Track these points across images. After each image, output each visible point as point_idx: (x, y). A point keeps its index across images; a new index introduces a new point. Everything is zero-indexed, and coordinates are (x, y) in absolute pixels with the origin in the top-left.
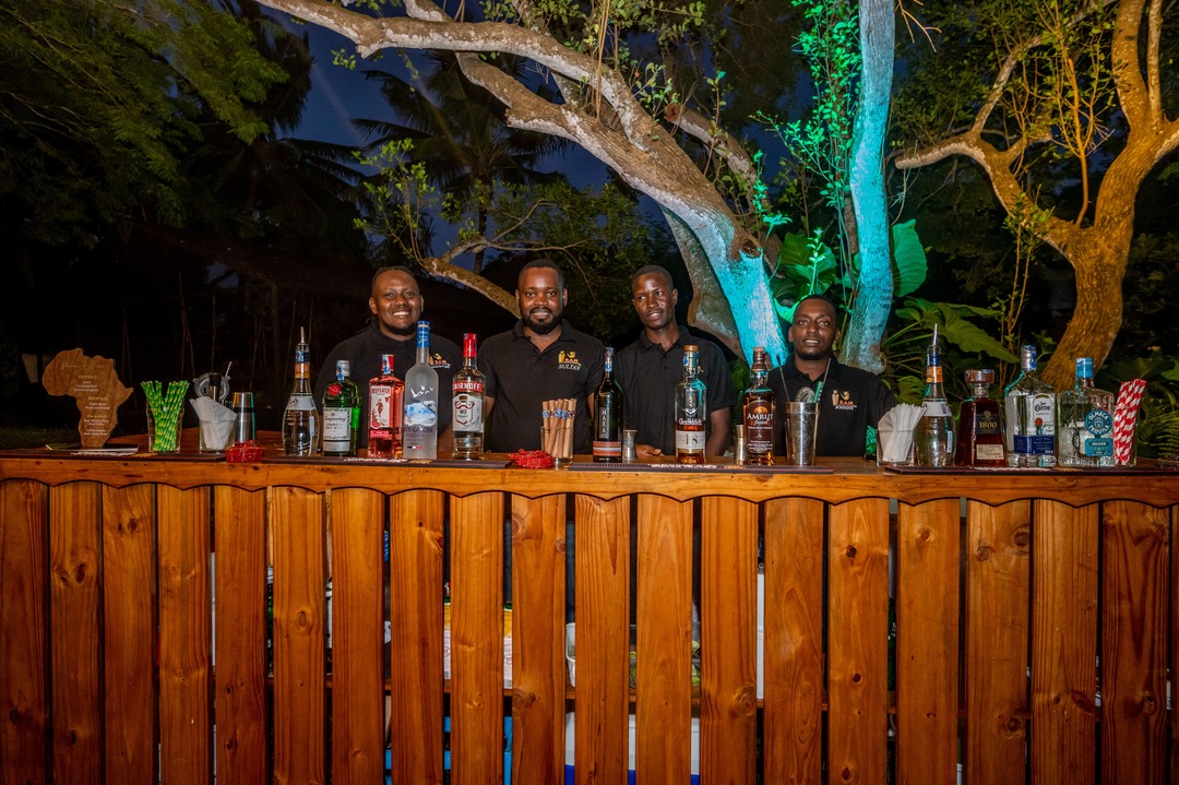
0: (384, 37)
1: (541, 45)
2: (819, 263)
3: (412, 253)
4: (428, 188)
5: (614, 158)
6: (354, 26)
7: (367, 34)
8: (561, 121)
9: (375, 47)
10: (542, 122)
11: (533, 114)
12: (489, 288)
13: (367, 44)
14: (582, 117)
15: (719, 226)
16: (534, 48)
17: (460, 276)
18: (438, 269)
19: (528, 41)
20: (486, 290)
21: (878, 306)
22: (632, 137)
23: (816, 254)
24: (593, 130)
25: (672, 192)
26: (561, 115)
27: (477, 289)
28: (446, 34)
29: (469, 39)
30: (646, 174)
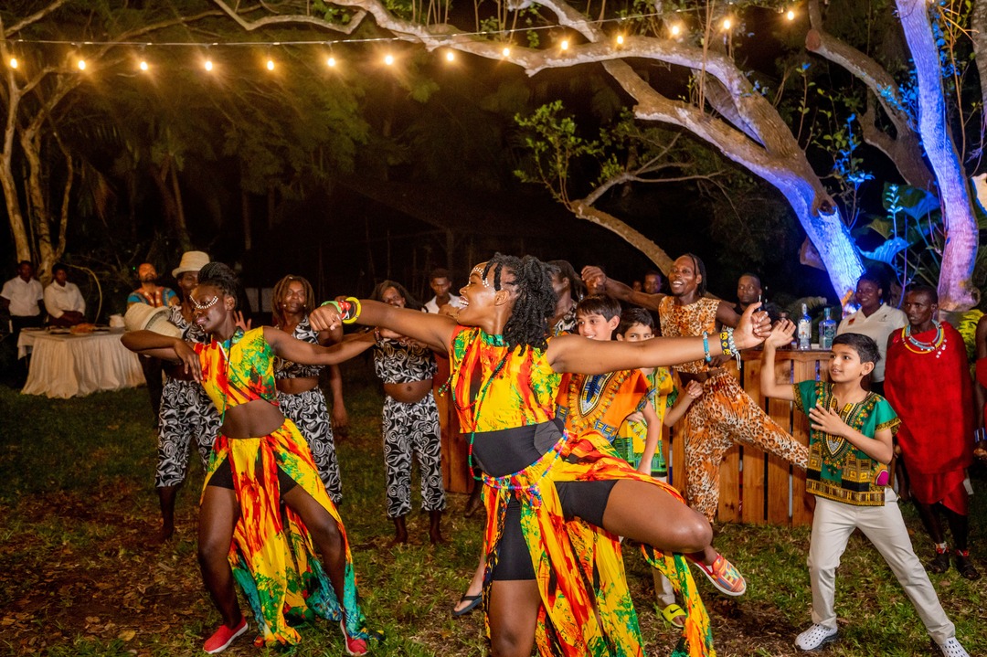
0: (545, 63)
1: (663, 48)
2: (897, 214)
3: (561, 197)
4: (576, 141)
5: (716, 140)
6: (525, 58)
7: (533, 62)
8: (674, 114)
9: (538, 70)
10: (661, 115)
11: (654, 109)
12: (626, 232)
13: (533, 68)
14: (691, 111)
15: (800, 189)
16: (656, 52)
17: (602, 220)
18: (584, 213)
19: (652, 47)
20: (623, 233)
21: (963, 247)
22: (741, 110)
23: (893, 207)
24: (699, 120)
25: (762, 165)
26: (674, 110)
27: (616, 232)
28: (589, 53)
29: (606, 53)
30: (742, 152)
